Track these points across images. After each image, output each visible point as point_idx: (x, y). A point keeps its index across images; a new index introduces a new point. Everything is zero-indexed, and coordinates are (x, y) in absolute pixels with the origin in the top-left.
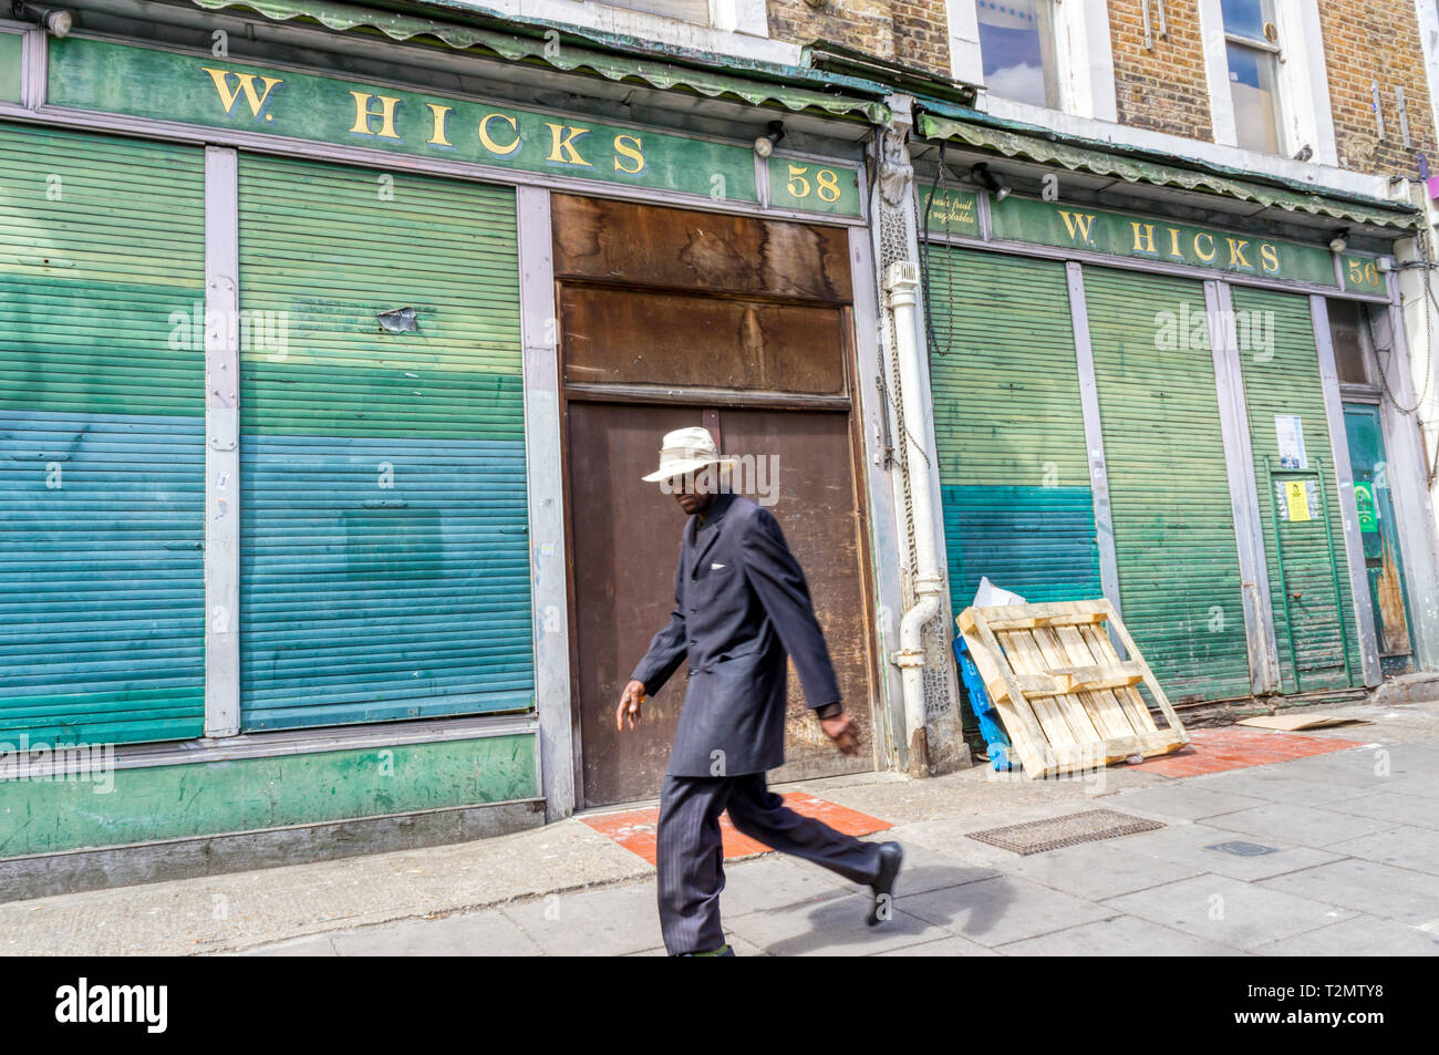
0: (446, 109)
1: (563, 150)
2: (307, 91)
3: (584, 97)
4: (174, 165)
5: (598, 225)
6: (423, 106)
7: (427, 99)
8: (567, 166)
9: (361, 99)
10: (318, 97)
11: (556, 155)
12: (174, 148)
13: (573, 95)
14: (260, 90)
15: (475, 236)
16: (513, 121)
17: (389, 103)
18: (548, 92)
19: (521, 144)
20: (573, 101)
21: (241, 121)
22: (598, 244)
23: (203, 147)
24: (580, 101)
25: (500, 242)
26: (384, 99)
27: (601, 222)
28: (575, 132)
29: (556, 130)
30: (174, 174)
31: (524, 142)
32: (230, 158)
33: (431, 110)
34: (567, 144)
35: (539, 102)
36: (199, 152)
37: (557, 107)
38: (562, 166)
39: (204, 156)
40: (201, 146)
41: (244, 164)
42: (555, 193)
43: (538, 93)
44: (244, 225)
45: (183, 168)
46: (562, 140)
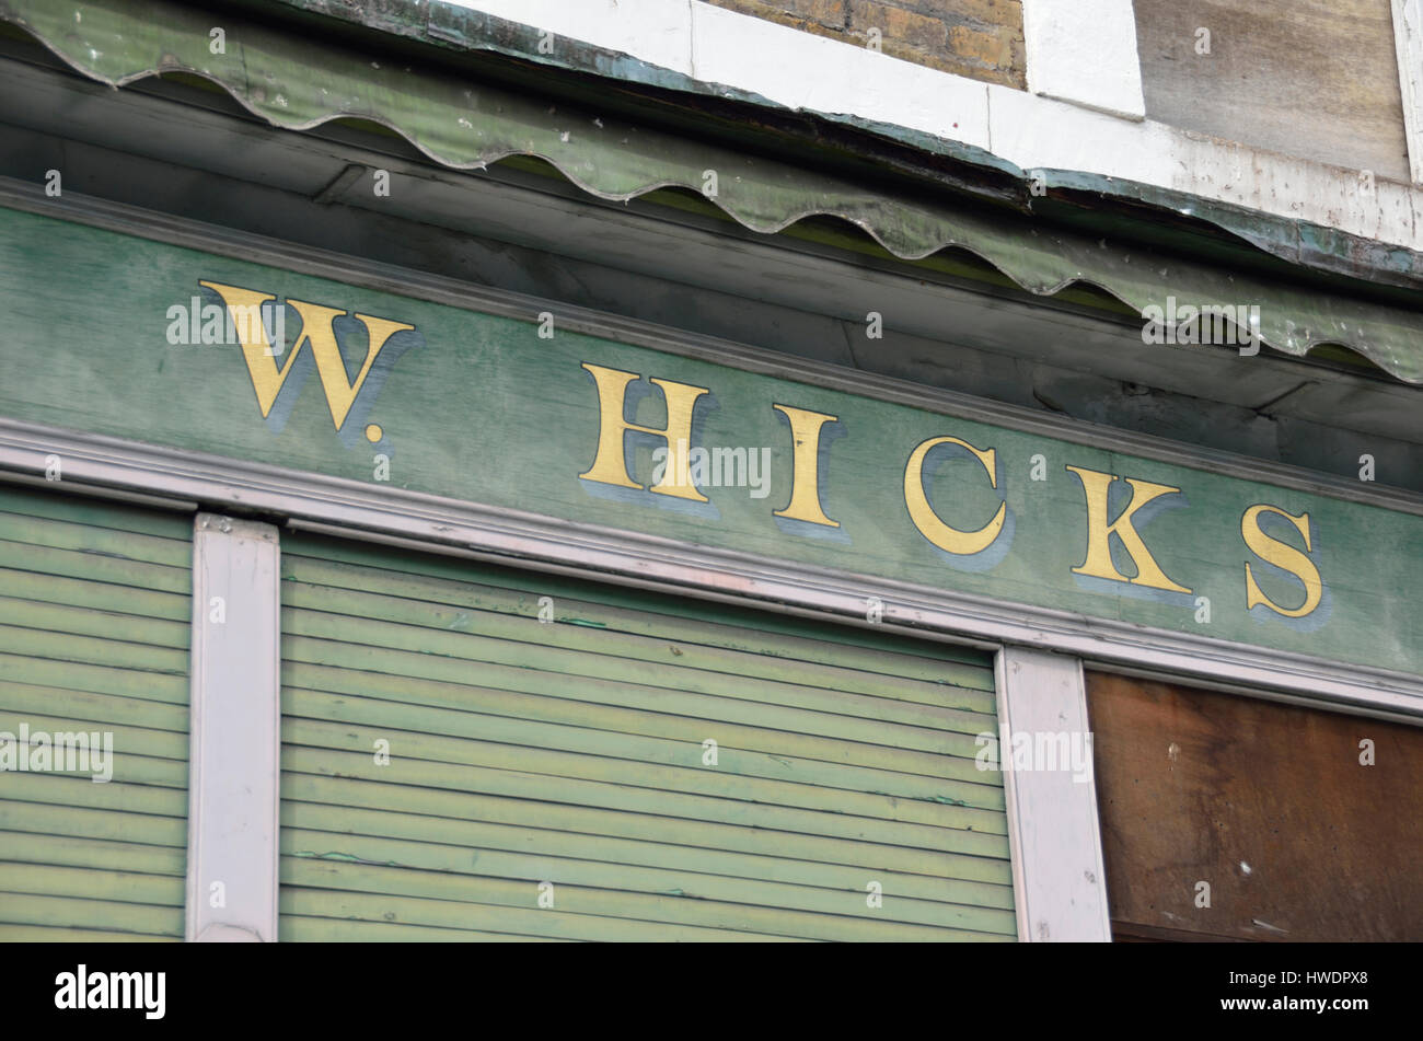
0: (821, 419)
1: (1116, 545)
2: (474, 360)
3: (1155, 392)
4: (103, 569)
5: (1211, 771)
6: (765, 409)
7: (775, 389)
8: (1127, 592)
9: (610, 384)
10: (504, 378)
11: (1099, 561)
12: (103, 517)
13: (1129, 386)
14: (354, 353)
15: (895, 798)
16: (988, 458)
17: (680, 399)
18: (1068, 375)
19: (1010, 526)
20: (1128, 403)
21: (300, 442)
22: (1214, 834)
23: (187, 518)
24: (1144, 404)
25: (957, 818)
26: (670, 389)
27: (1214, 763)
28: (1144, 492)
29: (1096, 486)
30: (105, 597)
31: (1018, 522)
32: (261, 553)
33: (786, 422)
34: (1124, 527)
35: (1047, 405)
36: (175, 530)
37: (1092, 417)
38: (1115, 592)
39: (190, 541)
40: (181, 515)
41: (303, 571)
42: (1100, 674)
43: (1042, 377)
44: (301, 760)
45: (129, 578)
46: (1112, 517)
